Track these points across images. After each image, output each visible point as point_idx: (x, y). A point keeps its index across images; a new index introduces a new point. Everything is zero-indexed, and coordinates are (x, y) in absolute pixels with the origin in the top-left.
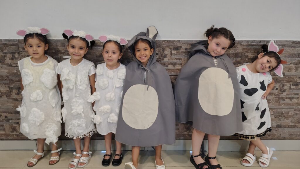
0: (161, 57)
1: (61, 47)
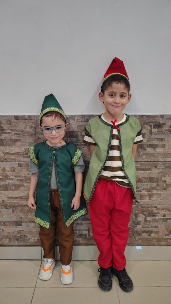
1: (6, 126)
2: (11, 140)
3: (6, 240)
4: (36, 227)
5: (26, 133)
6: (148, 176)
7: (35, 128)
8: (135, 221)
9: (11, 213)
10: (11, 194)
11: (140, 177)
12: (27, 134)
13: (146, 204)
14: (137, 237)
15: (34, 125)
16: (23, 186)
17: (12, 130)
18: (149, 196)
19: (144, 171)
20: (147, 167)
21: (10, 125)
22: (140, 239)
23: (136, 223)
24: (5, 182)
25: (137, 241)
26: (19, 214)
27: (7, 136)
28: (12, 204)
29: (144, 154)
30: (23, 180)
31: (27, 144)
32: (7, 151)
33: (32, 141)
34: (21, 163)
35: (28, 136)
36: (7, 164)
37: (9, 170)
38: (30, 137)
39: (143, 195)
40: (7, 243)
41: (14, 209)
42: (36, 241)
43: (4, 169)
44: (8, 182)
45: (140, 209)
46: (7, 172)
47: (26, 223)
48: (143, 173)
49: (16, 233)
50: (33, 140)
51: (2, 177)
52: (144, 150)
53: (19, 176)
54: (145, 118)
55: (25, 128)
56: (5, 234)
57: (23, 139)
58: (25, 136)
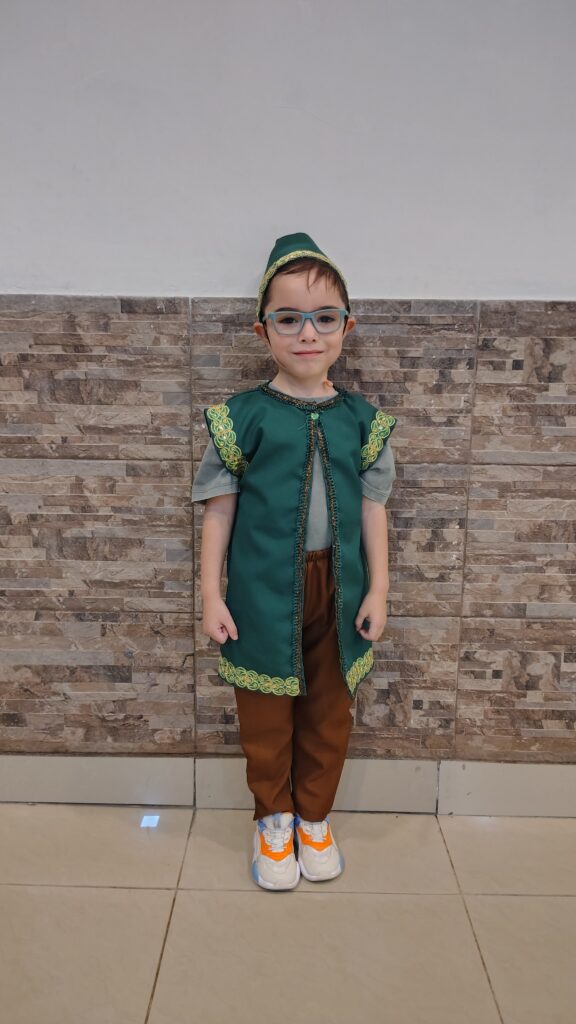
0: (535, 381)
1: (93, 333)
2: (107, 381)
3: (73, 733)
4: (179, 687)
5: (155, 359)
6: (567, 516)
7: (188, 341)
8: (520, 677)
9: (98, 636)
10: (98, 570)
11: (542, 520)
12: (159, 364)
13: (560, 615)
14: (527, 732)
15: (185, 333)
16: (141, 542)
17: (111, 349)
18: (569, 588)
19: (555, 500)
20: (565, 485)
21: (106, 330)
22: (536, 740)
23: (525, 684)
24: (82, 530)
25: (526, 746)
26: (124, 640)
27: (93, 367)
28: (102, 606)
29: (557, 439)
30: (141, 522)
31: (161, 398)
32: (92, 422)
33: (177, 389)
34: (135, 462)
35: (162, 370)
36: (88, 464)
37: (94, 486)
38: (172, 373)
39: (551, 583)
40: (76, 744)
41: (109, 623)
42: (178, 738)
43: (79, 485)
44: (90, 528)
45: (537, 635)
46: (87, 493)
47: (145, 674)
48: (551, 507)
49: (111, 707)
50: (181, 385)
51: (73, 510)
52: (558, 425)
53: (129, 510)
54: (562, 313)
55: (156, 341)
56: (73, 710)
57: (147, 381)
58: (155, 370)
